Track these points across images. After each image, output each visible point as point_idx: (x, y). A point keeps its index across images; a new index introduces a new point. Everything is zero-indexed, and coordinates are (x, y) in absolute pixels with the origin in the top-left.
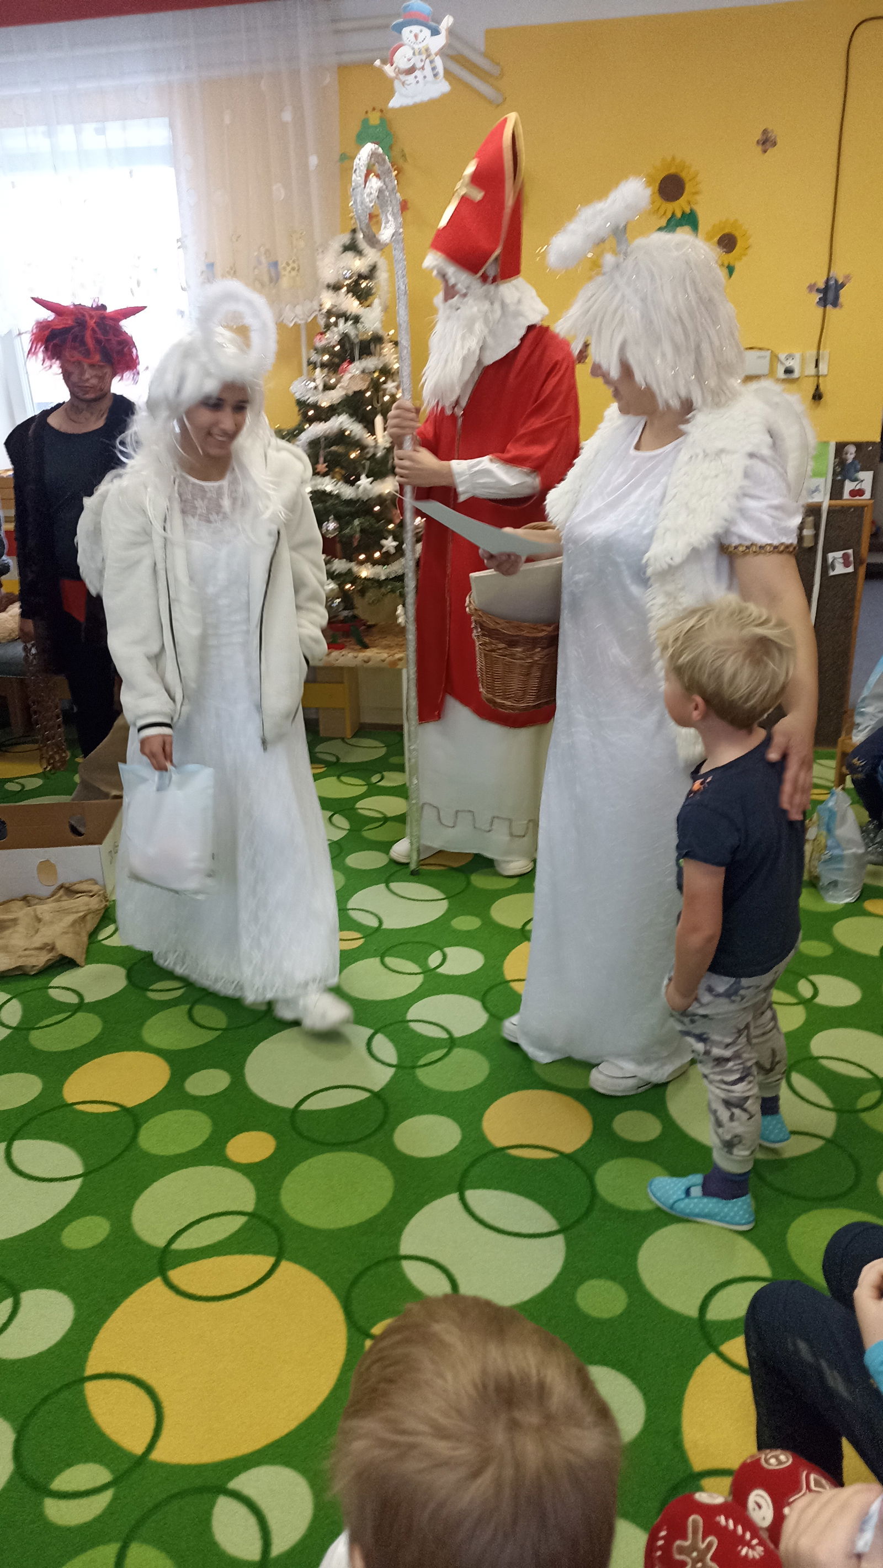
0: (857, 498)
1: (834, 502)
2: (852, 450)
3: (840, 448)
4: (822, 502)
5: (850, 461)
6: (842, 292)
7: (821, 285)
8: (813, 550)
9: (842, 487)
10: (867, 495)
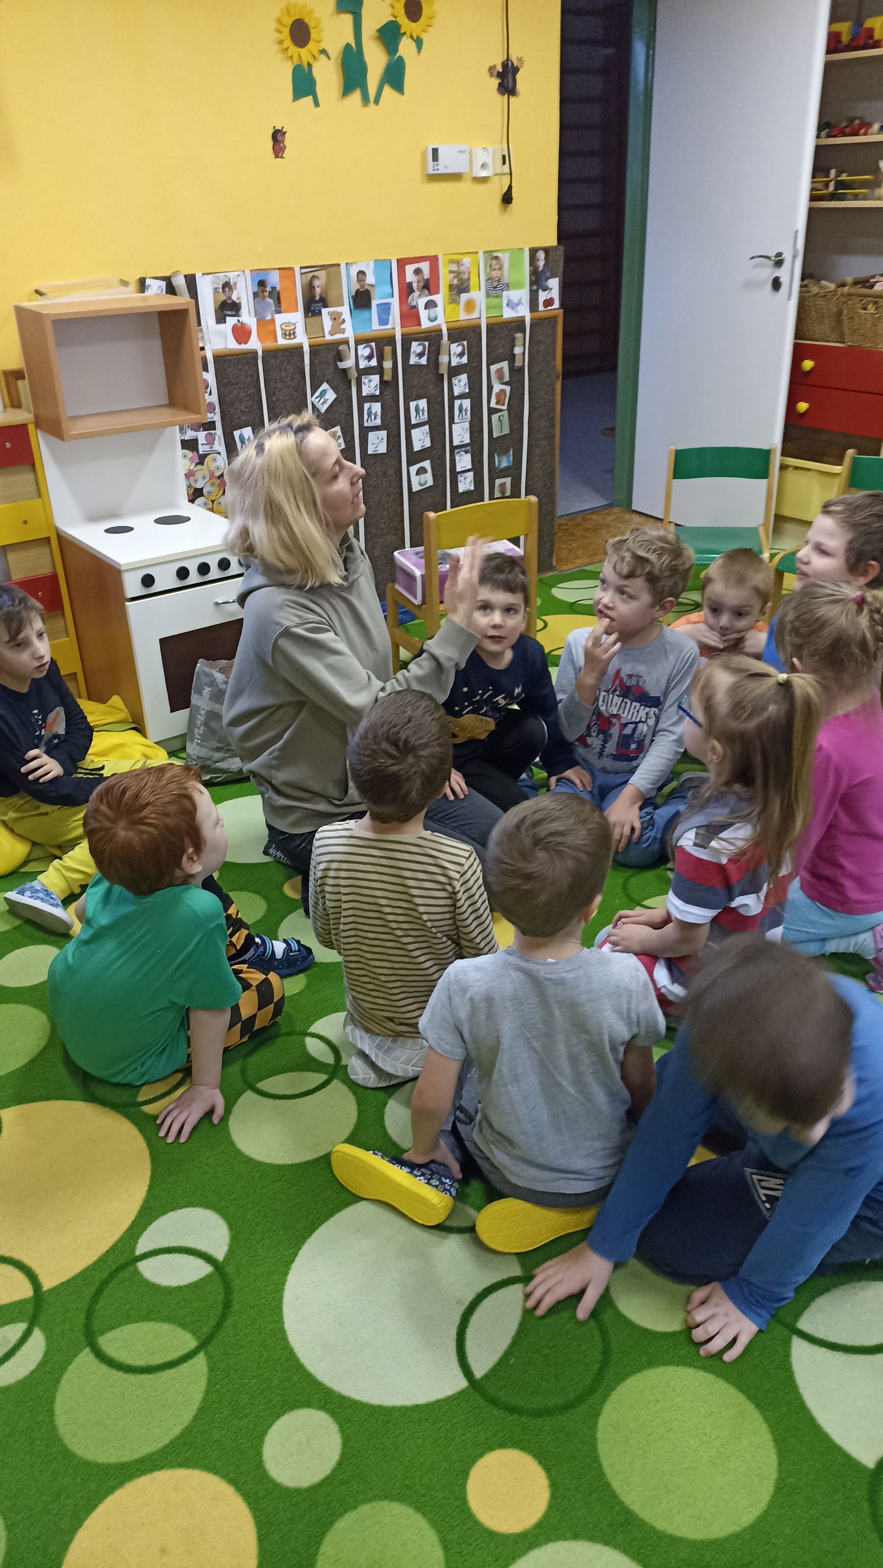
0: (549, 308)
1: (535, 315)
2: (541, 255)
3: (533, 252)
4: (524, 317)
5: (541, 269)
6: (518, 76)
7: (500, 70)
8: (522, 369)
9: (537, 299)
10: (556, 305)
